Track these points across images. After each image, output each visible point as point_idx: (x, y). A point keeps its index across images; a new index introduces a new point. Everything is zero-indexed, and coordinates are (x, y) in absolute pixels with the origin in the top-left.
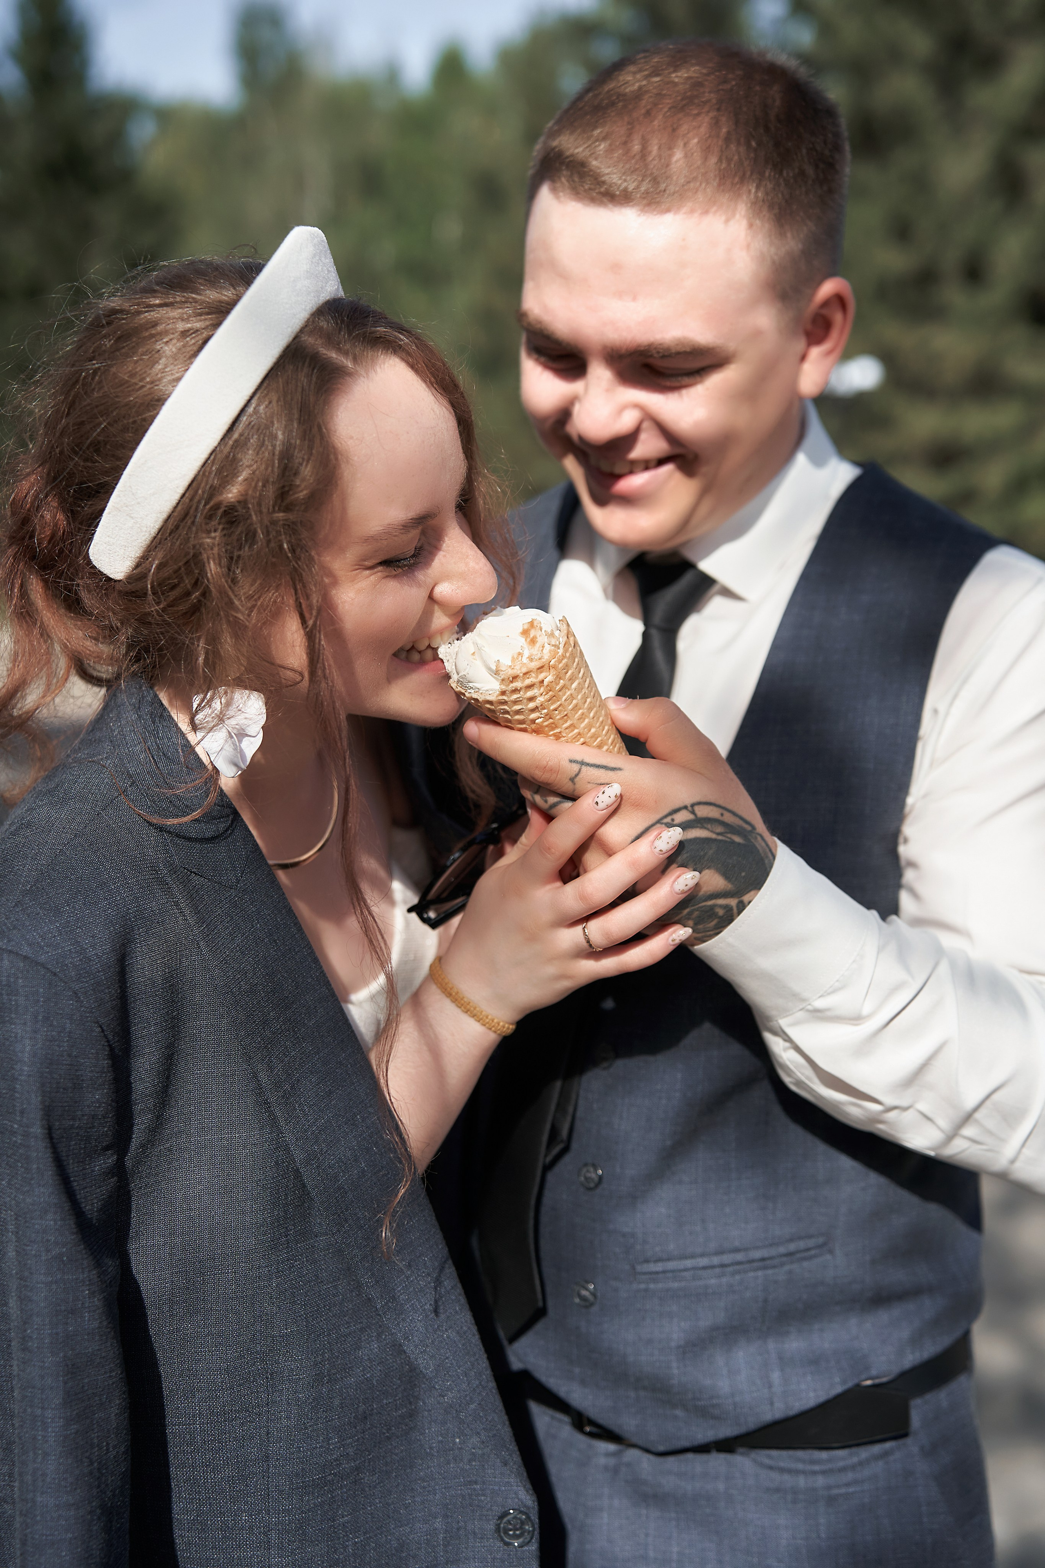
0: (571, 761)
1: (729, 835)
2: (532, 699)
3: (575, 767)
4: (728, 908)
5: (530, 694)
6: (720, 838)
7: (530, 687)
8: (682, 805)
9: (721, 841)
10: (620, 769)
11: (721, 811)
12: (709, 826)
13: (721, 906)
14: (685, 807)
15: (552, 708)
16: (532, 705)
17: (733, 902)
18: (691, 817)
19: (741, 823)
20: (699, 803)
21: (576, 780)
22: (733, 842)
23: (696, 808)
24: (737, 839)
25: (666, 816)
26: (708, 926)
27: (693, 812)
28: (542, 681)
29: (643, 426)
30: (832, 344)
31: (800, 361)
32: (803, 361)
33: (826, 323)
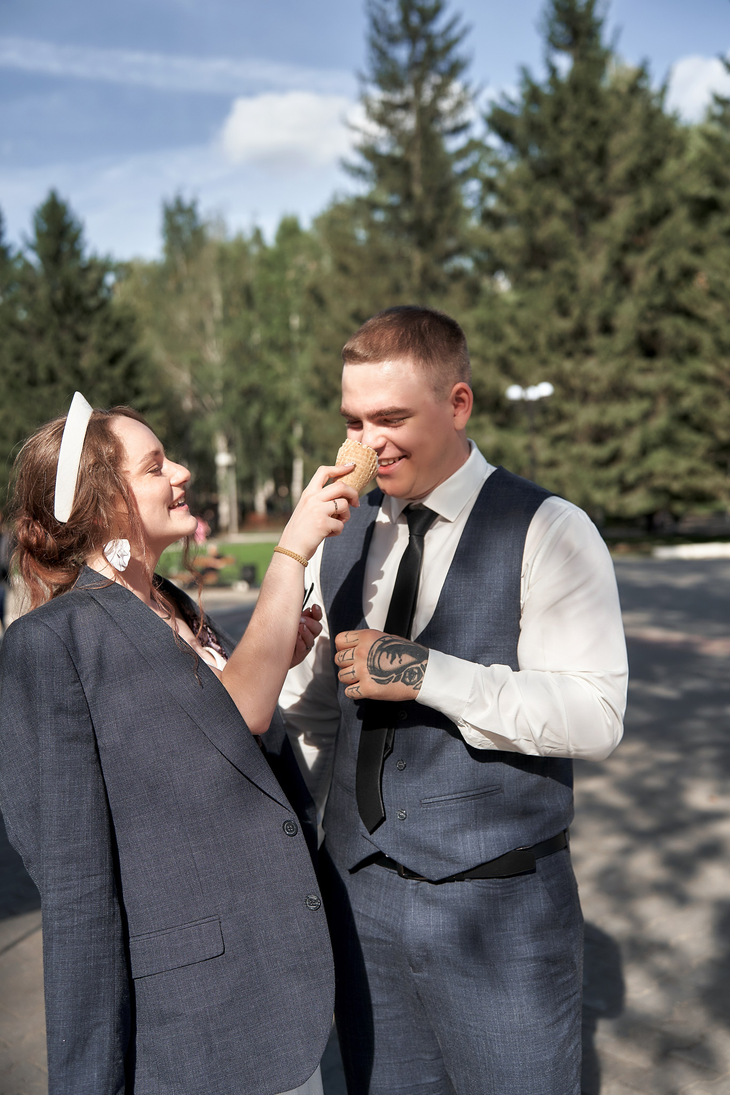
4: (417, 668)
13: (415, 668)
17: (420, 667)
29: (387, 444)
30: (466, 409)
31: (453, 415)
32: (455, 416)
33: (463, 400)
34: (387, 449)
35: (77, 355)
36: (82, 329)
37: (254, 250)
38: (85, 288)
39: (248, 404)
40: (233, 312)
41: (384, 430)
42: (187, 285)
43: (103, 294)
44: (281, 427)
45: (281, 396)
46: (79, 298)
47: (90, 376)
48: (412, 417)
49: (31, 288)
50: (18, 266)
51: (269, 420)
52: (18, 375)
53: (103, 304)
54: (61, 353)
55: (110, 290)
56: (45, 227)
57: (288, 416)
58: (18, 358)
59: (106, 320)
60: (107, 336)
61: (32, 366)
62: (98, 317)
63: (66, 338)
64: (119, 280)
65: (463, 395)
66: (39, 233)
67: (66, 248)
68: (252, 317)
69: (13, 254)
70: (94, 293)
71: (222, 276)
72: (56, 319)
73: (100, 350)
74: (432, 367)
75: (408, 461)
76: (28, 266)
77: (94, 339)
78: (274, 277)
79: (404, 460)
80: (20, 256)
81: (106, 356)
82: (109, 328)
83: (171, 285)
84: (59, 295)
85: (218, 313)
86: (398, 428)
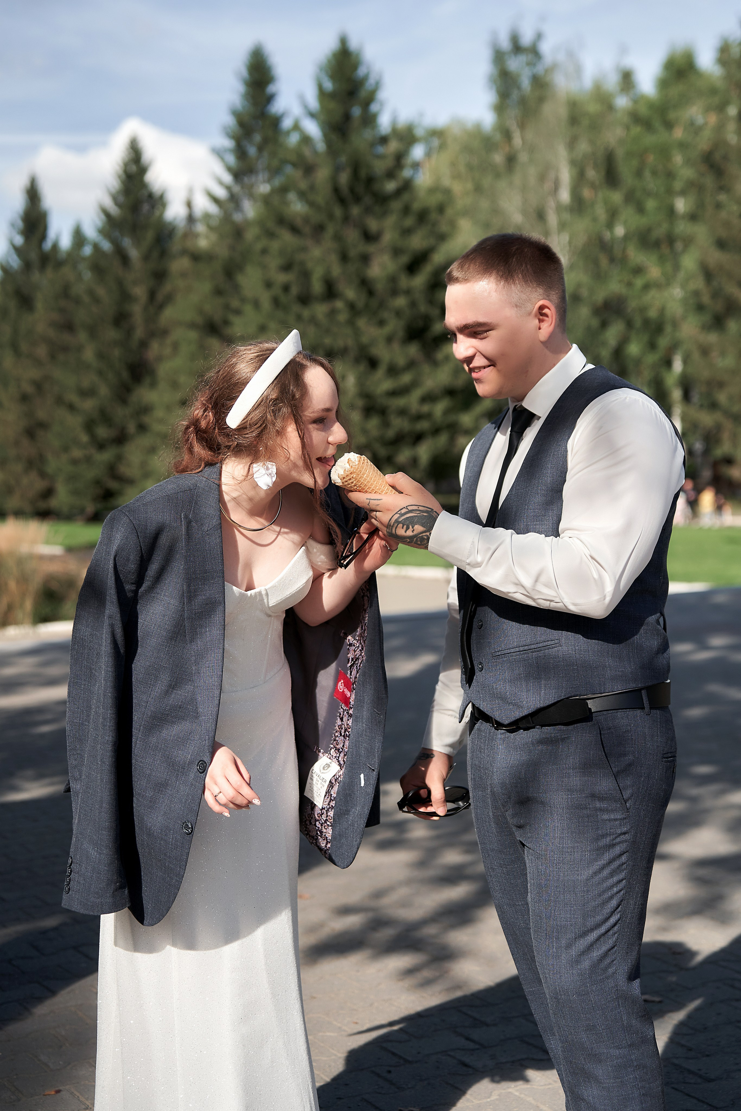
0: (367, 499)
1: (422, 514)
2: (352, 483)
3: (368, 501)
4: (427, 536)
5: (350, 481)
6: (418, 515)
7: (350, 479)
8: (403, 507)
9: (419, 516)
10: (382, 499)
11: (418, 507)
12: (414, 512)
13: (425, 536)
14: (404, 508)
15: (359, 484)
16: (353, 484)
17: (428, 534)
18: (407, 510)
19: (427, 509)
20: (409, 506)
21: (369, 505)
22: (424, 515)
23: (408, 507)
24: (425, 514)
25: (398, 511)
26: (425, 542)
27: (407, 509)
28: (353, 477)
29: (477, 354)
30: (550, 323)
31: (538, 329)
32: (540, 329)
33: (546, 315)
34: (476, 358)
35: (365, 259)
36: (373, 224)
37: (622, 102)
38: (379, 167)
39: (604, 325)
40: (587, 193)
41: (474, 342)
42: (523, 157)
43: (407, 173)
44: (651, 358)
45: (653, 313)
46: (370, 180)
47: (380, 287)
48: (495, 329)
49: (309, 169)
50: (294, 139)
51: (634, 349)
52: (286, 288)
53: (407, 186)
54: (344, 258)
55: (416, 166)
56: (329, 85)
57: (663, 342)
58: (287, 267)
59: (406, 210)
60: (407, 232)
61: (306, 275)
62: (396, 205)
63: (352, 235)
64: (428, 154)
65: (546, 311)
66: (322, 94)
67: (356, 111)
68: (617, 197)
69: (287, 123)
70: (391, 175)
71: (572, 144)
72: (338, 212)
73: (396, 252)
74: (513, 286)
75: (495, 369)
76: (306, 139)
77: (388, 237)
78: (650, 140)
79: (492, 367)
80: (296, 127)
81: (405, 259)
82: (409, 222)
83: (498, 158)
84: (344, 178)
85: (565, 196)
86: (483, 340)
